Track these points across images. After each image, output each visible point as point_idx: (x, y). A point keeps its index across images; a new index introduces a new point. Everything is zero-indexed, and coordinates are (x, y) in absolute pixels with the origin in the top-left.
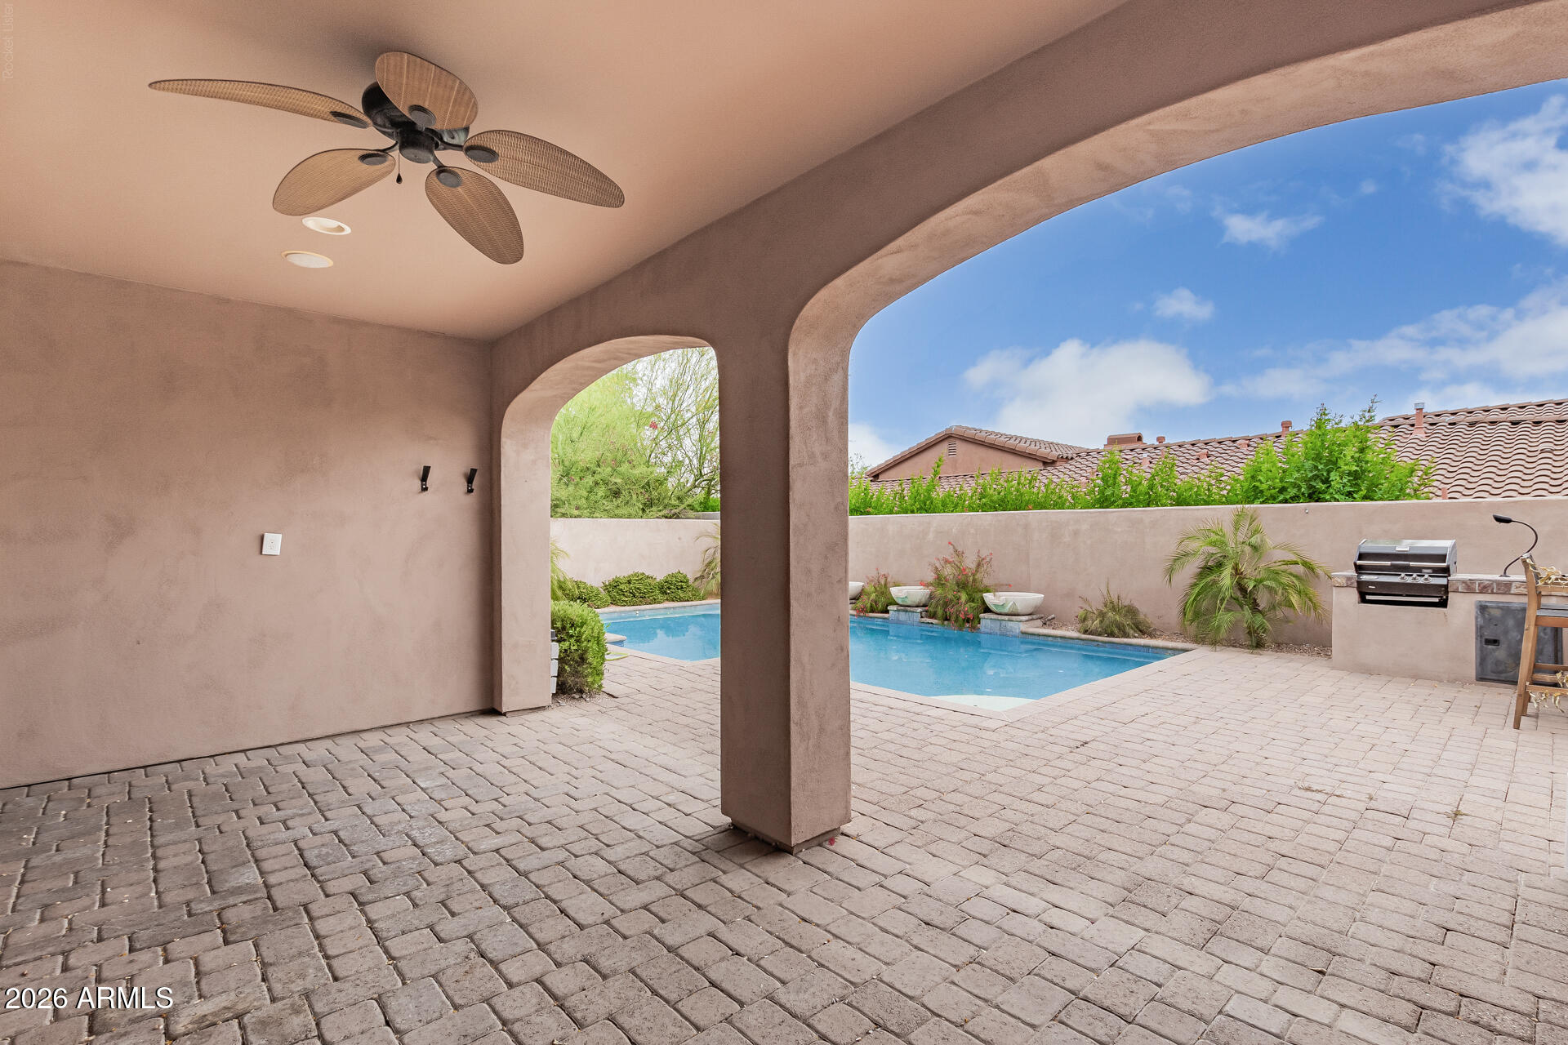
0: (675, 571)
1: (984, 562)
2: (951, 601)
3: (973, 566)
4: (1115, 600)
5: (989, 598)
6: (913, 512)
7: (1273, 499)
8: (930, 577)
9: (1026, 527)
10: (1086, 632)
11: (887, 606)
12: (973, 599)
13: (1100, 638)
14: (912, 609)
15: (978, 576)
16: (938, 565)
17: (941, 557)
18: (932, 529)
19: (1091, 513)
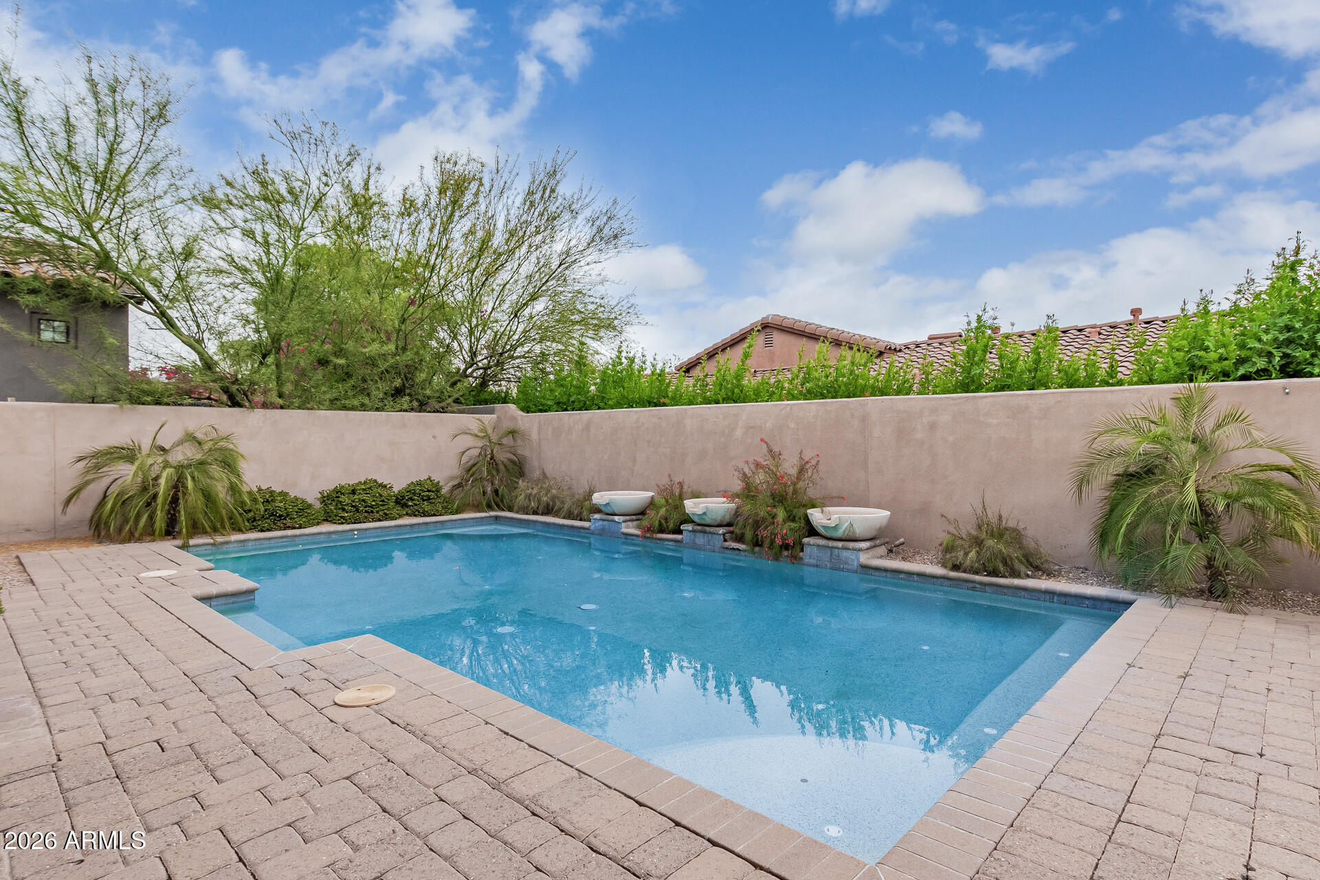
0: (423, 477)
1: (808, 466)
2: (764, 519)
3: (793, 471)
4: (994, 521)
5: (817, 516)
6: (717, 402)
7: (1226, 375)
8: (737, 486)
9: (864, 419)
10: (956, 568)
11: (680, 526)
12: (794, 517)
13: (977, 578)
14: (712, 529)
15: (801, 485)
16: (747, 471)
17: (751, 460)
18: (740, 424)
19: (953, 399)
